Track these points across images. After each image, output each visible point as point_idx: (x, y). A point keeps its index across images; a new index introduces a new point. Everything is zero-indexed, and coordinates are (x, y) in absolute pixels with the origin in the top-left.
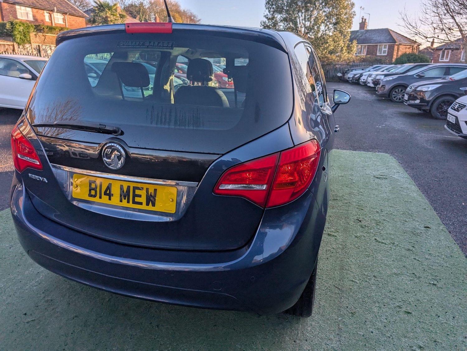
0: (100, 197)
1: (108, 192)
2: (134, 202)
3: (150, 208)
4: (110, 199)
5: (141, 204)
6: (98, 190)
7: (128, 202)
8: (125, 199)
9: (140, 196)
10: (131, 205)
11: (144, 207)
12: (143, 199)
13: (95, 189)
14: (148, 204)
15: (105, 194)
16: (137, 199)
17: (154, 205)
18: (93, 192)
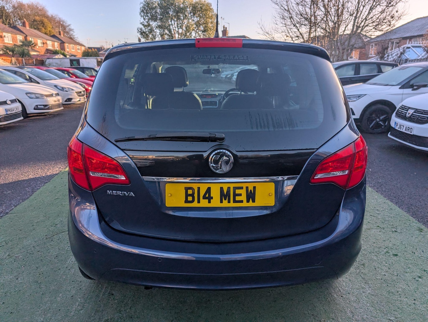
0: (199, 202)
1: (207, 196)
2: (235, 201)
3: (251, 204)
4: (209, 202)
5: (241, 202)
6: (196, 195)
7: (229, 202)
8: (225, 199)
9: (240, 195)
10: (232, 204)
11: (245, 204)
12: (244, 198)
13: (192, 195)
14: (248, 201)
15: (204, 197)
16: (238, 198)
17: (254, 201)
18: (190, 198)
